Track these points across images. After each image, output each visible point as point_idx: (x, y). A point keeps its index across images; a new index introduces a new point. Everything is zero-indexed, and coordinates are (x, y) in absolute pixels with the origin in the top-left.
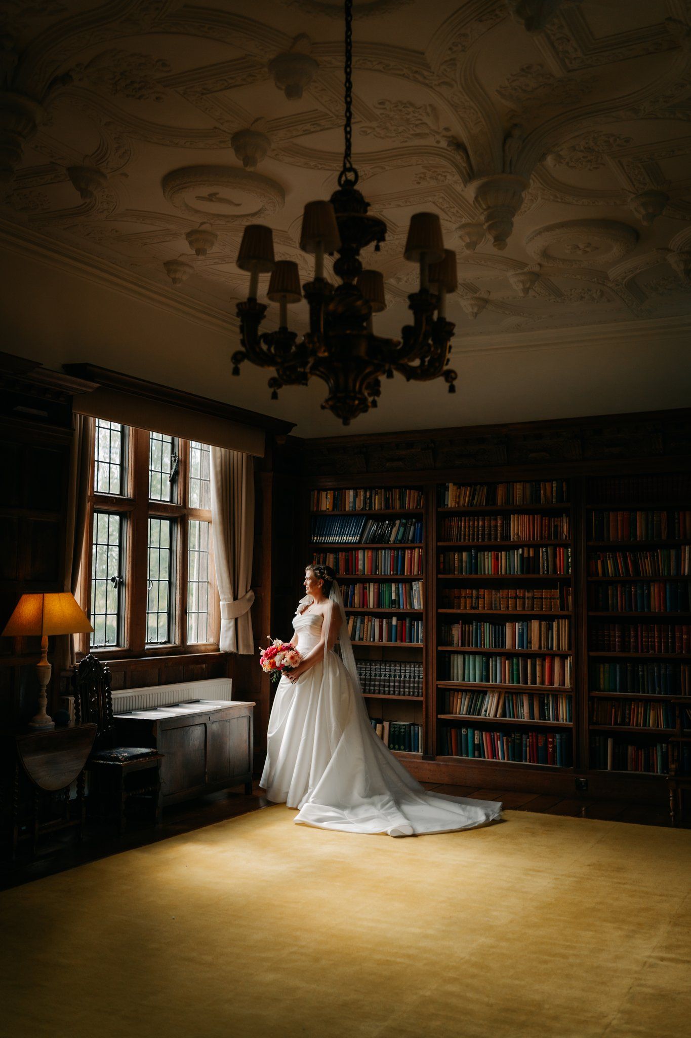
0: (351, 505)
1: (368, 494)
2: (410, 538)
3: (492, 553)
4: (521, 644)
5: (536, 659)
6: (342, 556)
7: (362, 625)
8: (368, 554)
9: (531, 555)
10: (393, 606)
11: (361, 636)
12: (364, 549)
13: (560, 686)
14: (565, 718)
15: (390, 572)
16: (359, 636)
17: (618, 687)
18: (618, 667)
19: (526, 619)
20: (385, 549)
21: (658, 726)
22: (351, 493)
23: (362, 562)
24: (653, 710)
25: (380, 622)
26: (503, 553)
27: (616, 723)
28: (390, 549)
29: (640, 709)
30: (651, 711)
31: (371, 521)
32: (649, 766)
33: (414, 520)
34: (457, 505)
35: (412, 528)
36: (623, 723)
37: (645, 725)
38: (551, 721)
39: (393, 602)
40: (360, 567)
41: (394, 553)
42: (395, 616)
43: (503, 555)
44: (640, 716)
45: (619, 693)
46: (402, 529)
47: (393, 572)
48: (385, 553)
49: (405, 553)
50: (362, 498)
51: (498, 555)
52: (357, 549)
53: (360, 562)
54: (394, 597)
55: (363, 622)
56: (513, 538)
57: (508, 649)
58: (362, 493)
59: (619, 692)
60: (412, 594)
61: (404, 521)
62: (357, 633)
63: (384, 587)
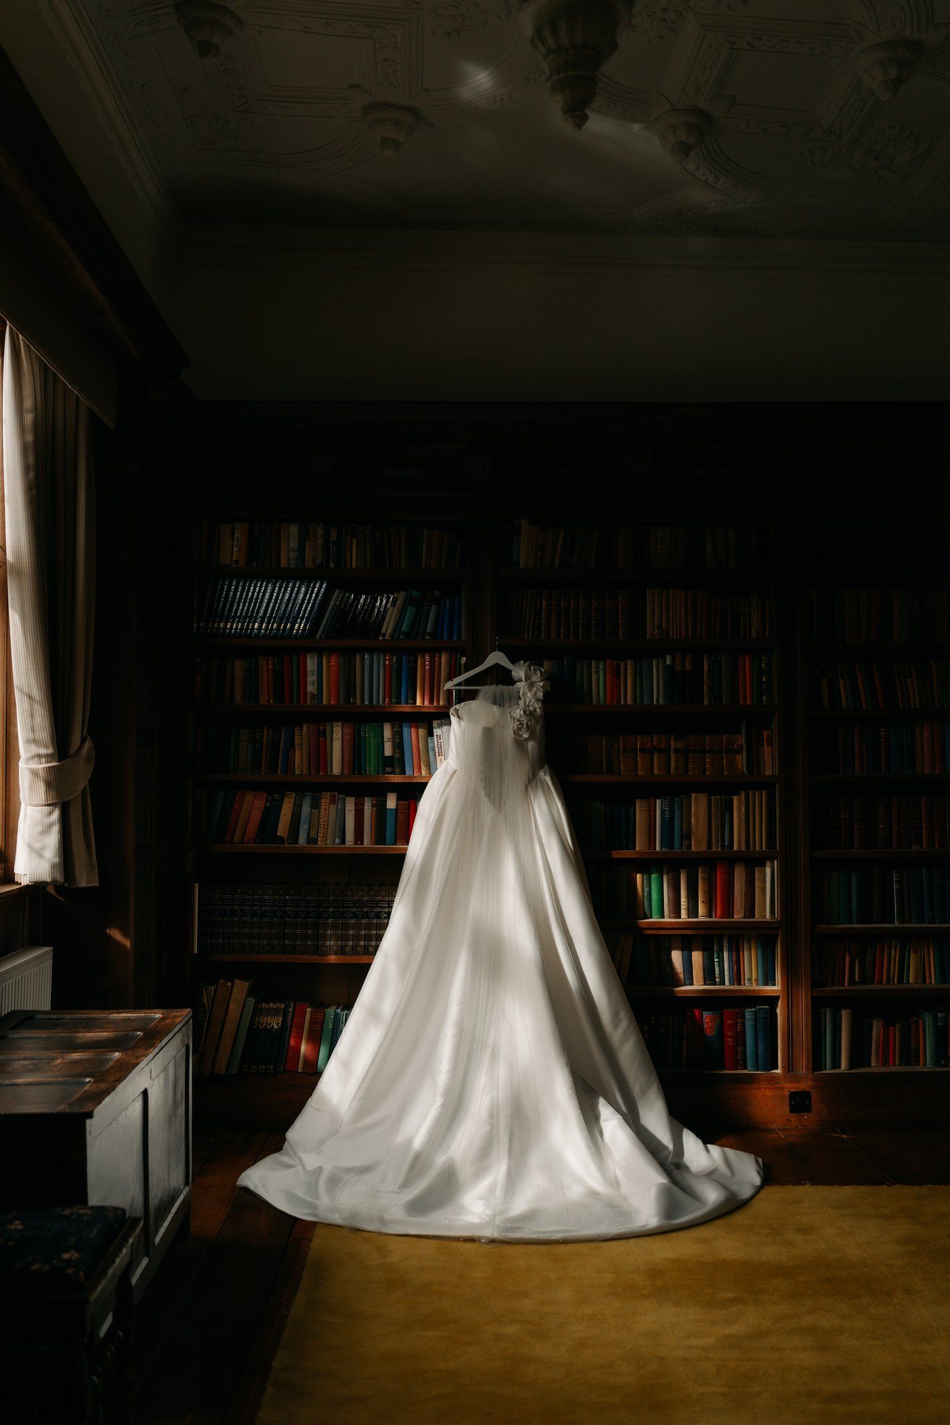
0: (293, 555)
1: (333, 534)
2: (428, 630)
3: (608, 662)
4: (668, 840)
5: (697, 868)
6: (266, 666)
7: (315, 811)
8: (332, 662)
9: (688, 668)
10: (388, 769)
11: (313, 835)
12: (320, 651)
13: (745, 917)
14: (754, 977)
15: (384, 700)
16: (308, 834)
17: (854, 915)
18: (854, 877)
19: (675, 791)
20: (371, 651)
21: (924, 981)
22: (294, 530)
23: (315, 678)
24: (915, 952)
25: (356, 804)
26: (629, 662)
27: (852, 982)
28: (384, 650)
29: (893, 952)
30: (912, 953)
31: (337, 591)
32: (910, 1054)
33: (437, 593)
34: (538, 565)
35: (434, 607)
36: (863, 980)
37: (901, 981)
38: (727, 985)
39: (389, 762)
40: (311, 688)
41: (391, 660)
42: (392, 791)
43: (629, 667)
44: (892, 963)
45: (857, 926)
46: (411, 611)
47: (390, 698)
48: (372, 660)
49: (416, 662)
50: (320, 542)
51: (618, 666)
52: (303, 651)
53: (311, 678)
54: (388, 751)
55: (316, 805)
56: (652, 635)
57: (638, 852)
58: (320, 531)
59: (857, 923)
60: (430, 745)
61: (415, 594)
62: (303, 829)
63: (368, 732)
